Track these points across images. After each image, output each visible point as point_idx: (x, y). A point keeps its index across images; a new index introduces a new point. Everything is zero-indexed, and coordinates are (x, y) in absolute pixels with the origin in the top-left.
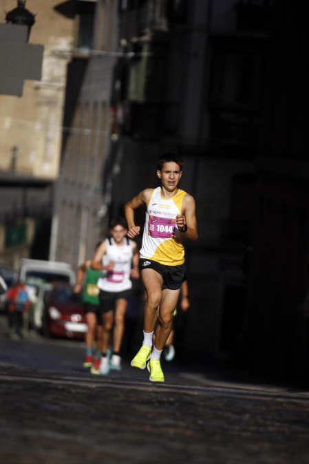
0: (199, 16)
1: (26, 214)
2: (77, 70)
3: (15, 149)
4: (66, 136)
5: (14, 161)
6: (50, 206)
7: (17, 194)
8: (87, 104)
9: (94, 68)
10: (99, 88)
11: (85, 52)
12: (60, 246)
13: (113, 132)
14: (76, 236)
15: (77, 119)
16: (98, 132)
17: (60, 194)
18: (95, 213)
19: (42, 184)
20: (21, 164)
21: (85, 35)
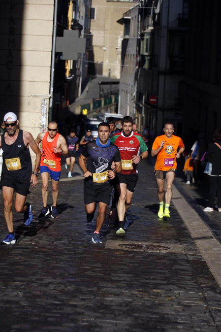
0: (164, 22)
1: (112, 93)
2: (125, 43)
3: (110, 70)
4: (122, 67)
5: (109, 74)
6: (118, 90)
7: (108, 86)
8: (128, 55)
9: (130, 42)
10: (132, 49)
11: (127, 37)
12: (121, 106)
13: (136, 65)
14: (126, 103)
15: (126, 60)
16: (132, 66)
17: (121, 87)
18: (132, 95)
19: (117, 83)
20: (112, 75)
21: (127, 31)
